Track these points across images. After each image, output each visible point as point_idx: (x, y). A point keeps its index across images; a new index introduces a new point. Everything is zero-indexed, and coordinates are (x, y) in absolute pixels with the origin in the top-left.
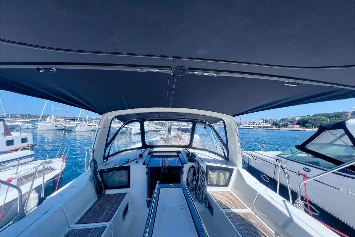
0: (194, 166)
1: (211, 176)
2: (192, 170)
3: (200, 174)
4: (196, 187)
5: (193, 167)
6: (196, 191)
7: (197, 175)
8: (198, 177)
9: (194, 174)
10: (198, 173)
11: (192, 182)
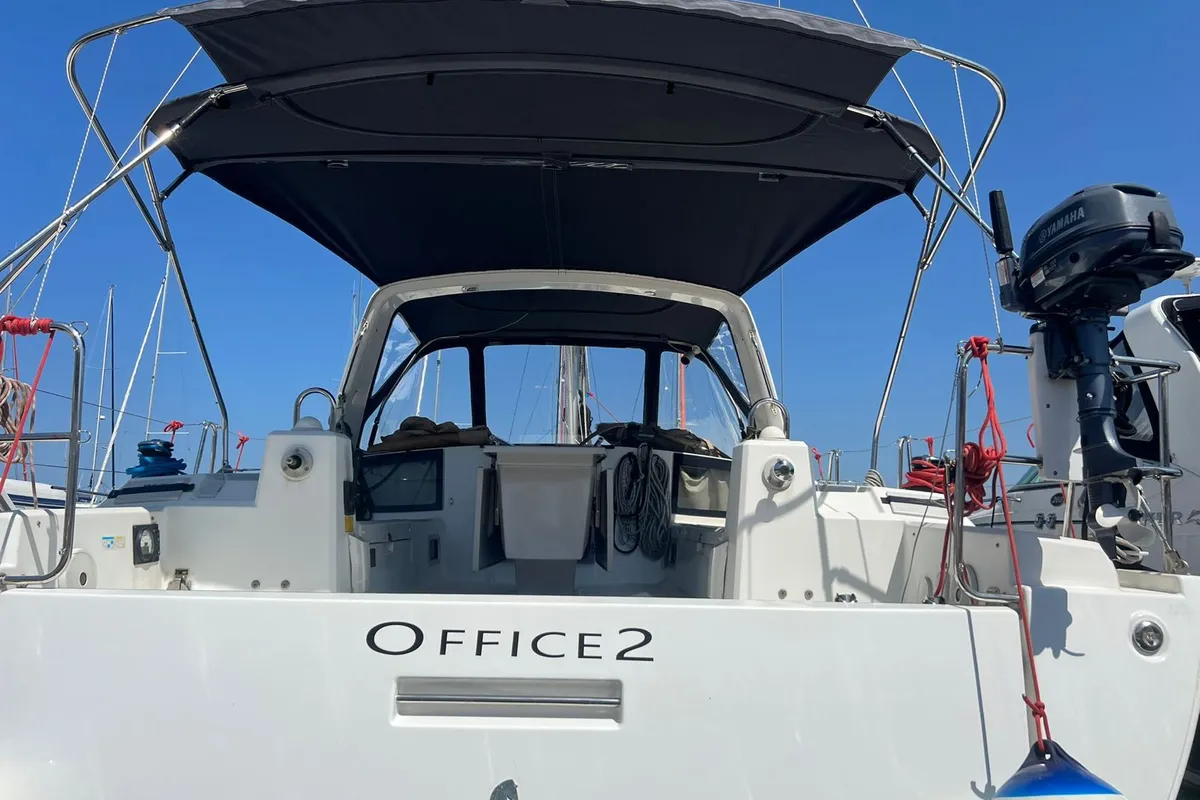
0: (635, 453)
1: (690, 488)
2: (627, 465)
3: (650, 472)
4: (638, 509)
5: (630, 455)
6: (637, 520)
7: (642, 477)
8: (645, 482)
9: (634, 475)
10: (646, 471)
11: (628, 497)
